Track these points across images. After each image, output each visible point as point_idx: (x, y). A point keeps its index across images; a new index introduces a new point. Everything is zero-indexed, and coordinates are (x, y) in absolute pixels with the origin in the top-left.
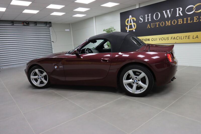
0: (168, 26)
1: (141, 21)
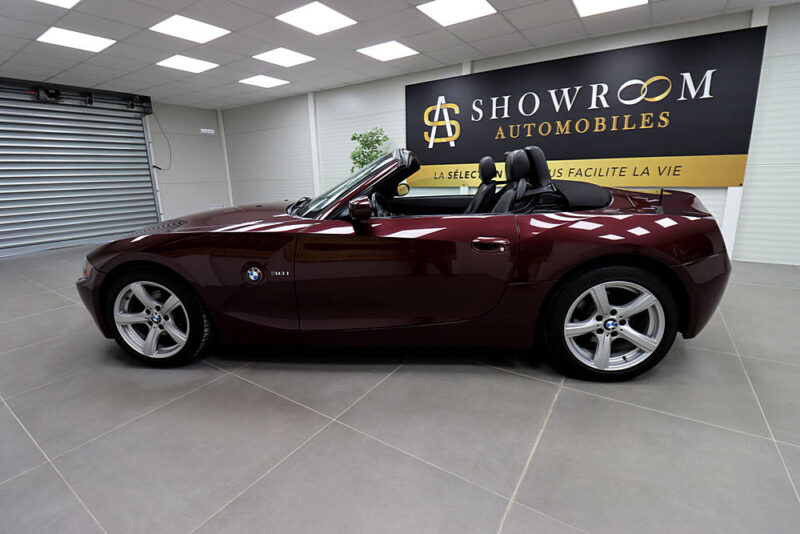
0: (563, 136)
1: (476, 115)
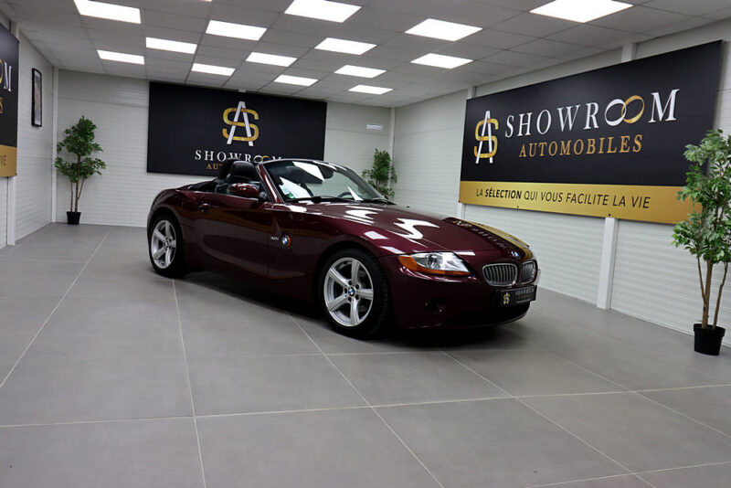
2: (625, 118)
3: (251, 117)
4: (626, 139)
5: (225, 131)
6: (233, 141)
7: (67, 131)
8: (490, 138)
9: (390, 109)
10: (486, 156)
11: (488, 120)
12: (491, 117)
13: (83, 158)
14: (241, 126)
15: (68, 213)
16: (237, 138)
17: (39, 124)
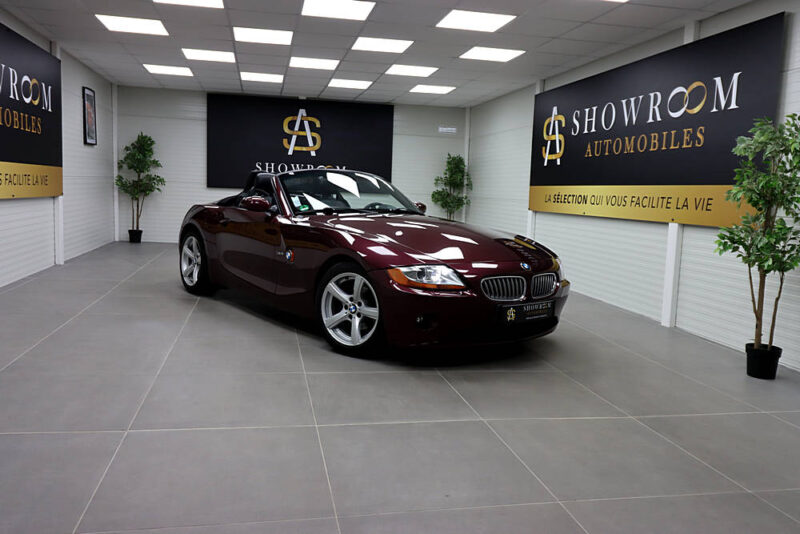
2: (688, 108)
3: (312, 125)
4: (688, 132)
5: (285, 141)
6: (294, 151)
7: (127, 149)
8: (558, 137)
9: (464, 109)
10: (553, 157)
11: (555, 117)
12: (559, 113)
13: (142, 175)
14: (303, 135)
15: (130, 231)
16: (298, 148)
17: (93, 142)
